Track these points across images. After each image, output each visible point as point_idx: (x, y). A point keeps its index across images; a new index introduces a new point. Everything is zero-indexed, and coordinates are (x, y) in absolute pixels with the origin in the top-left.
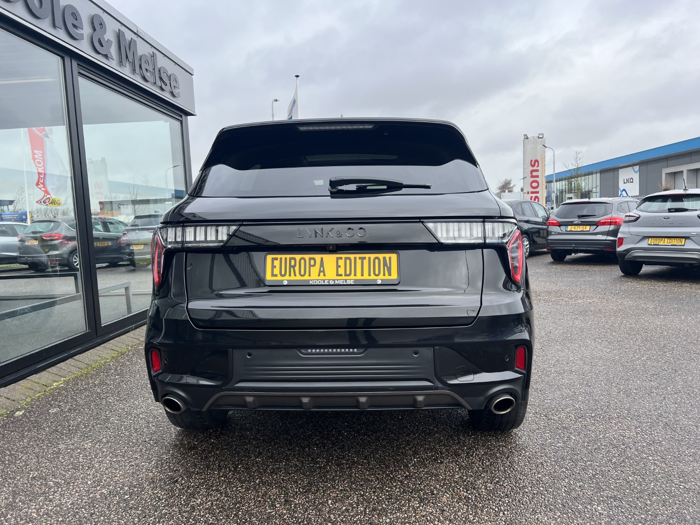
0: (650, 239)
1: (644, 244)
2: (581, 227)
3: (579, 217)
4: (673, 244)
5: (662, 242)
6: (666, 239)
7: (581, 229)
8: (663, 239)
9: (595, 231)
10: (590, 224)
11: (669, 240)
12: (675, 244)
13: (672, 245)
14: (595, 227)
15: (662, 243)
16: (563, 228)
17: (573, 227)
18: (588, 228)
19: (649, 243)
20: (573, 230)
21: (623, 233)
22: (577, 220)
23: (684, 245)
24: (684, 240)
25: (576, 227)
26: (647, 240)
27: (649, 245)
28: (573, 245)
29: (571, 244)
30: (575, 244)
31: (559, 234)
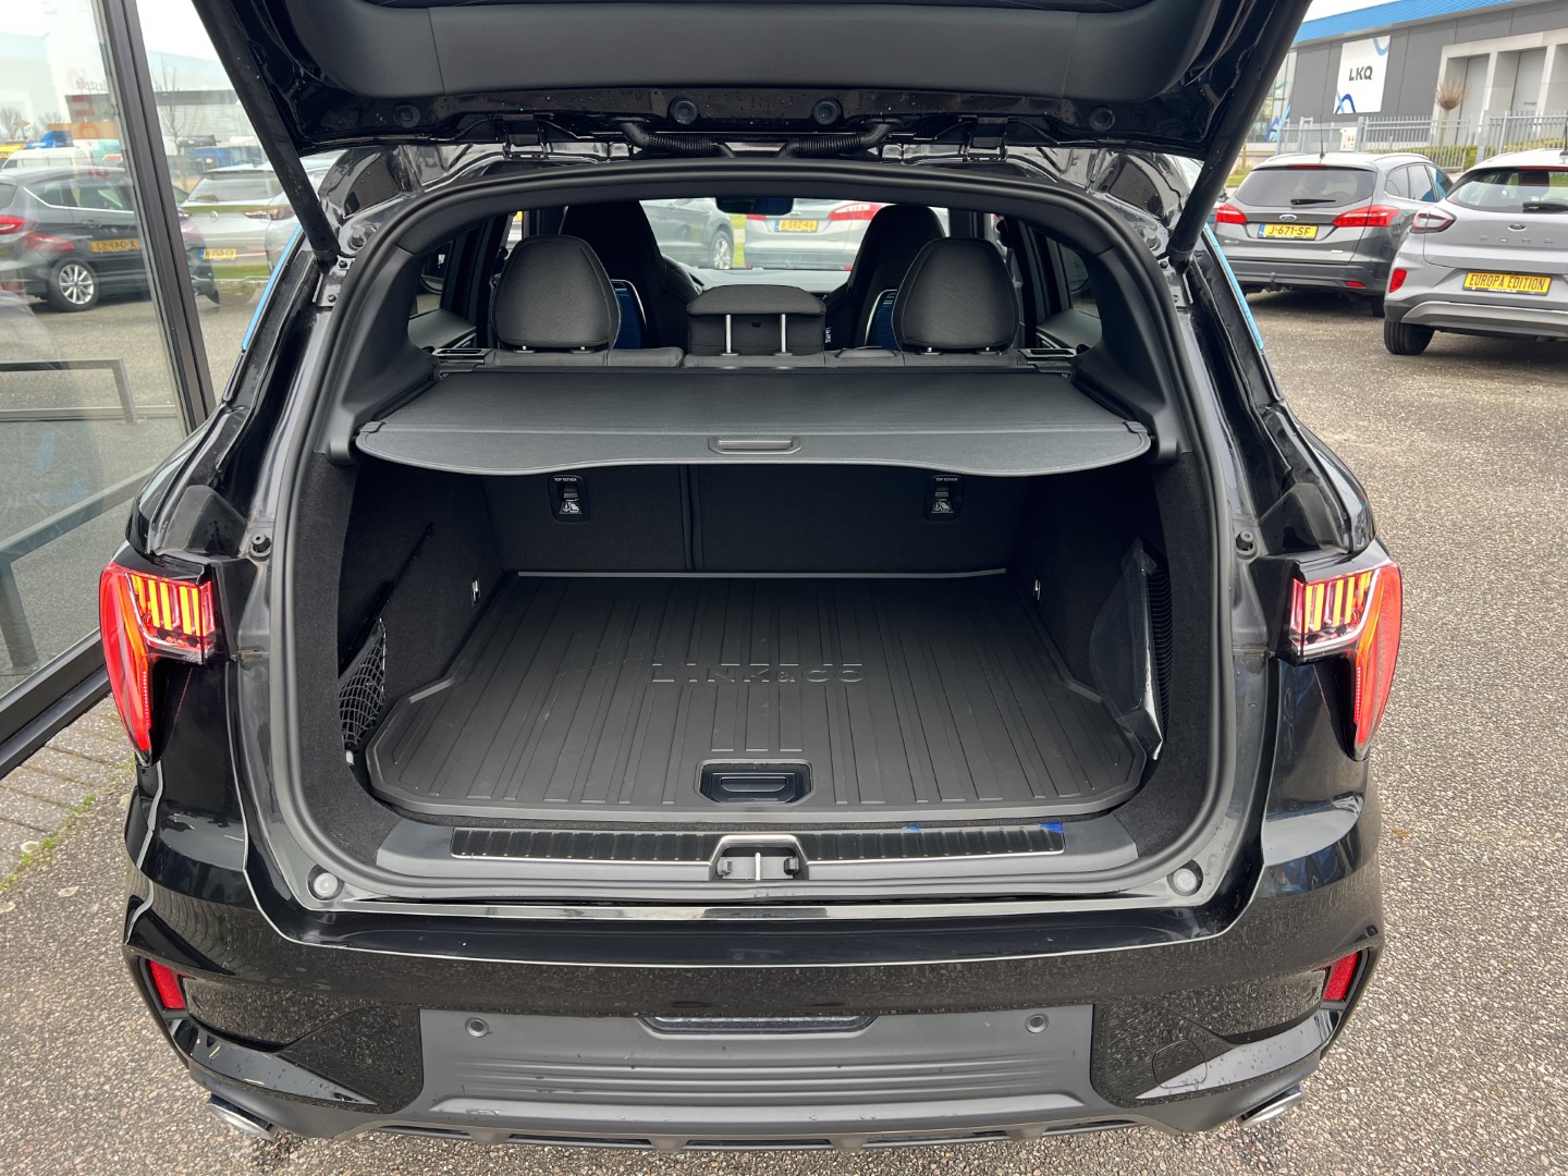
0: (1470, 275)
1: (1453, 288)
2: (1297, 227)
3: (1297, 203)
4: (1522, 289)
5: (1497, 283)
6: (1507, 278)
7: (1295, 234)
8: (1501, 277)
9: (1328, 241)
10: (1318, 222)
11: (1513, 280)
12: (1526, 289)
13: (1518, 293)
14: (1331, 228)
15: (1495, 286)
16: (1253, 229)
17: (1278, 227)
18: (1311, 232)
19: (1467, 285)
20: (1276, 235)
21: (1407, 256)
22: (1288, 212)
23: (1545, 295)
24: (1548, 280)
25: (1285, 228)
26: (1463, 276)
27: (1465, 289)
28: (1273, 274)
29: (1268, 269)
30: (1278, 270)
31: (1243, 244)
